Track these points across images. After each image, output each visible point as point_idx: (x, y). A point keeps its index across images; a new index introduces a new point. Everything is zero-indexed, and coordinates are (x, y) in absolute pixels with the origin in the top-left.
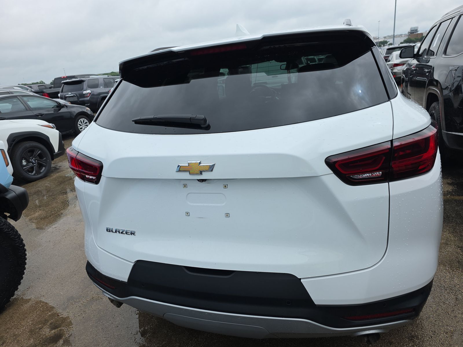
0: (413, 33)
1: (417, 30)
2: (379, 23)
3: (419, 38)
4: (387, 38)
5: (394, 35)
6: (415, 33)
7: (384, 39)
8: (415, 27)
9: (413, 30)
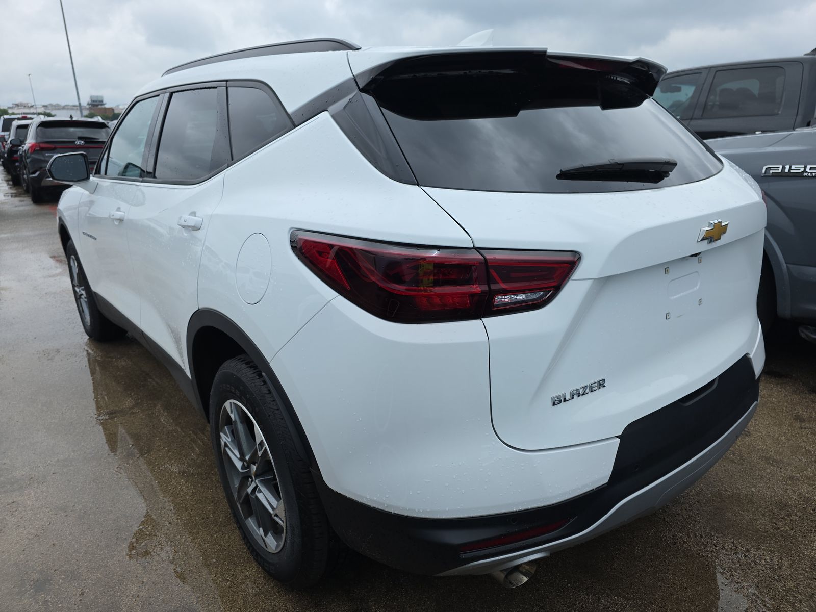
0: (97, 105)
1: (102, 101)
2: (30, 79)
3: (111, 115)
4: (50, 108)
5: (80, 104)
6: (100, 107)
7: (45, 109)
8: (97, 96)
9: (96, 101)
